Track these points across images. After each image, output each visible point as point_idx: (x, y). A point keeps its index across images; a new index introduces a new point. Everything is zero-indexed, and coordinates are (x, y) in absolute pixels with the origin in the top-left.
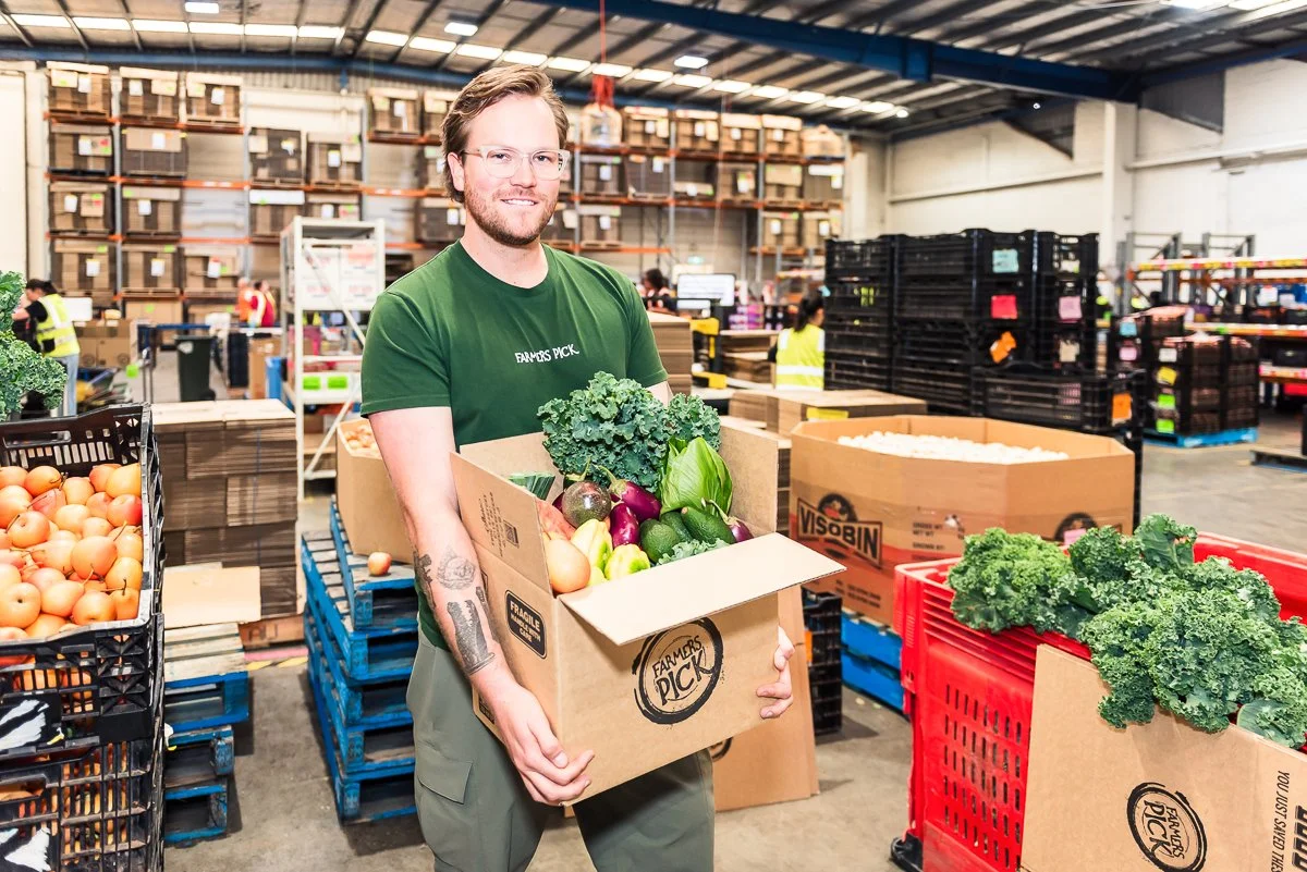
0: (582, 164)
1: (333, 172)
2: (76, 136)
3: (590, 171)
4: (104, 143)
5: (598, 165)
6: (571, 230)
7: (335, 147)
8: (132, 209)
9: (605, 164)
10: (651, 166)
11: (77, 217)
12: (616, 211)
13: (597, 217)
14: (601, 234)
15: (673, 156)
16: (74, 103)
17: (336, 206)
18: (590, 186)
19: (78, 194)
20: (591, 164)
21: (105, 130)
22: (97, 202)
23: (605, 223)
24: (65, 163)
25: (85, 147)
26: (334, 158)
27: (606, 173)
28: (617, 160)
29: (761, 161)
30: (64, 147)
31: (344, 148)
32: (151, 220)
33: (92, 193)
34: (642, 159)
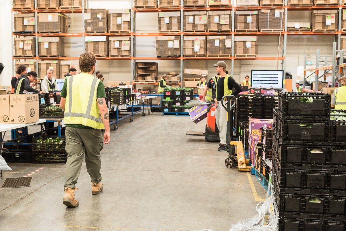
0: (236, 16)
1: (119, 26)
2: (23, 18)
3: (241, 19)
4: (32, 20)
5: (246, 15)
6: (229, 49)
7: (120, 15)
8: (42, 46)
9: (249, 15)
10: (274, 15)
11: (24, 50)
12: (254, 38)
13: (245, 42)
14: (246, 50)
15: (286, 9)
16: (21, 5)
17: (120, 41)
18: (241, 26)
19: (23, 41)
20: (240, 15)
21: (32, 15)
22: (30, 44)
23: (248, 45)
24: (20, 29)
25: (26, 22)
26: (119, 20)
27: (249, 19)
28: (256, 12)
29: (340, 8)
30: (19, 23)
31: (123, 15)
32: (49, 50)
33: (28, 40)
34: (269, 11)
